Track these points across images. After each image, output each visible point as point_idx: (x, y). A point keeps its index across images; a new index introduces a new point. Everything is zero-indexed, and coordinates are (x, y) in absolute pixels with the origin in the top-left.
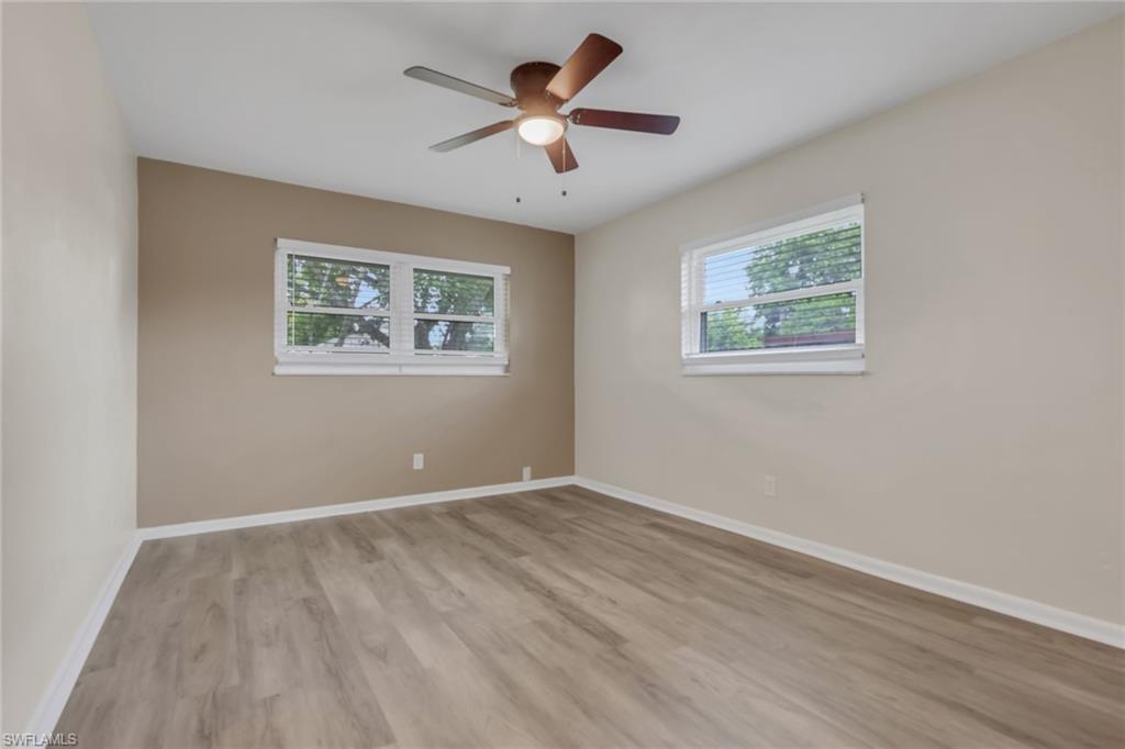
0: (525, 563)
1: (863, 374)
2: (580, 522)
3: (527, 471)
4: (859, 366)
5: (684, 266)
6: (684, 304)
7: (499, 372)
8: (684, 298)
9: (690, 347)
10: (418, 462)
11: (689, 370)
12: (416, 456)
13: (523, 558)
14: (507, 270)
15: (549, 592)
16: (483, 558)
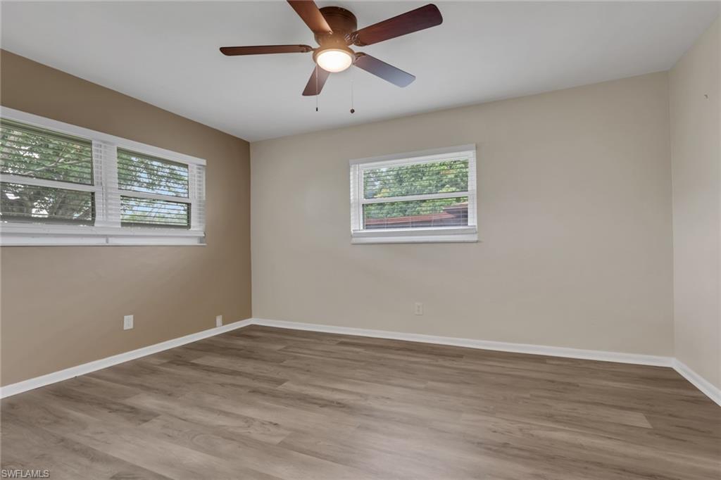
0: (290, 386)
1: (477, 242)
2: (290, 350)
3: (219, 320)
4: (475, 238)
5: (351, 173)
6: (352, 198)
7: (195, 242)
8: (352, 194)
9: (357, 225)
10: (129, 322)
11: (354, 240)
12: (126, 317)
13: (285, 384)
14: (204, 162)
15: (339, 403)
16: (254, 392)
